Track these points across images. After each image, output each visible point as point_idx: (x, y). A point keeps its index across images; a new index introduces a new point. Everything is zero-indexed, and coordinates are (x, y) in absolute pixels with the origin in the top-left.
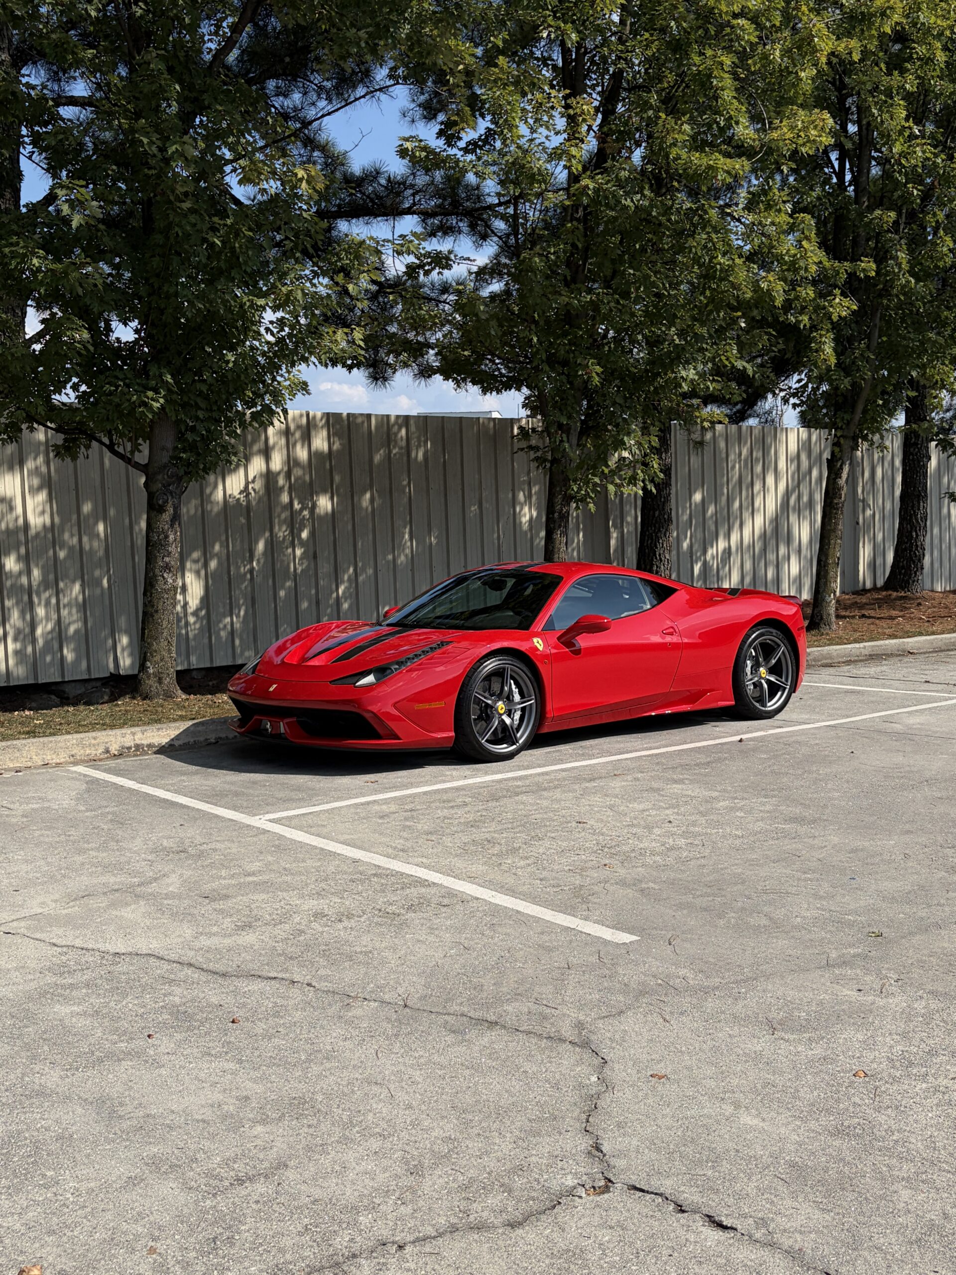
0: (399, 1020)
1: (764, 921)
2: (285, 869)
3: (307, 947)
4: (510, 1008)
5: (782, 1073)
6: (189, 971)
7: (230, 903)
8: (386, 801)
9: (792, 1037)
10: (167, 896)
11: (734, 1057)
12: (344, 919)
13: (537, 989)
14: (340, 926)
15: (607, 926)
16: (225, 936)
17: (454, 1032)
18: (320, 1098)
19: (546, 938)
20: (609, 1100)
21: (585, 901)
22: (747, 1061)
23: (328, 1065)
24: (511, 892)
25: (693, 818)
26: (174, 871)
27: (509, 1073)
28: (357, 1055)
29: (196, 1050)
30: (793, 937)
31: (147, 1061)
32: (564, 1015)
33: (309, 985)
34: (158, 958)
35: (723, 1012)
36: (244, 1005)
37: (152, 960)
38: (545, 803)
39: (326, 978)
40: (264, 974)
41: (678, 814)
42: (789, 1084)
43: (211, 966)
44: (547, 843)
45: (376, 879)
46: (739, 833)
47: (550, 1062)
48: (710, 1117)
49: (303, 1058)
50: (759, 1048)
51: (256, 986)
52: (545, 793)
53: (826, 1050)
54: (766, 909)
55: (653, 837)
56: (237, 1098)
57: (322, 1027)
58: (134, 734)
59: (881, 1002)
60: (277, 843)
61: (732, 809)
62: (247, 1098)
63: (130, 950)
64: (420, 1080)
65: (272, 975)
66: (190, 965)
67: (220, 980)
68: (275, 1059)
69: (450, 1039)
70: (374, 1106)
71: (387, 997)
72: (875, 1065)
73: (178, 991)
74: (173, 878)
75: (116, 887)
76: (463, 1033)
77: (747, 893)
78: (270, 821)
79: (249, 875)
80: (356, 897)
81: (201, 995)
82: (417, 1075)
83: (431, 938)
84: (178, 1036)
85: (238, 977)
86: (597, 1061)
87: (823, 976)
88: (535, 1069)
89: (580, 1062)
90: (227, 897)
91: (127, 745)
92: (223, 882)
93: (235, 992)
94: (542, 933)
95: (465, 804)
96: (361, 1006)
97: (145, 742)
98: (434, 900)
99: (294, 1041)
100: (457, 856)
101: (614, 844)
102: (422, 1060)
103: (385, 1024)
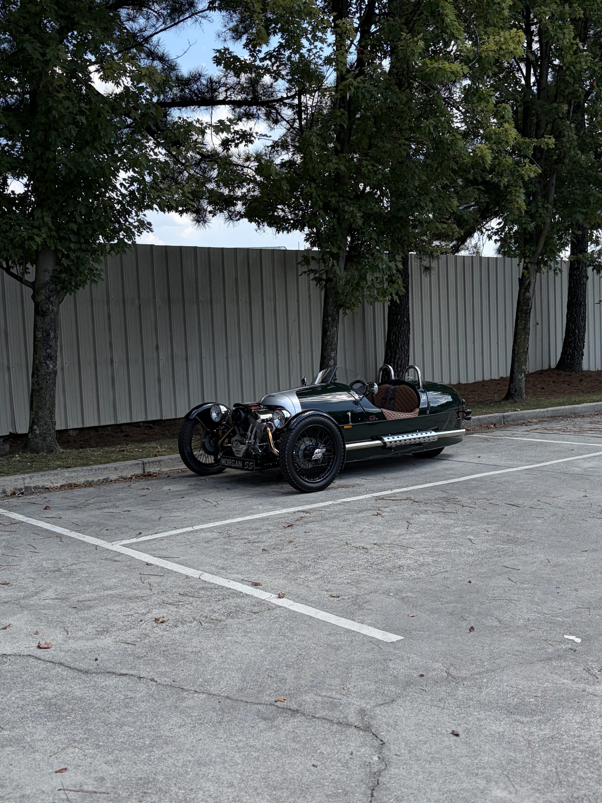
0: (222, 710)
1: (496, 623)
2: (134, 584)
3: (151, 648)
4: (307, 698)
5: (521, 751)
6: (59, 669)
7: (92, 612)
8: (211, 530)
9: (525, 720)
10: (44, 607)
11: (482, 737)
12: (179, 624)
13: (328, 681)
14: (177, 630)
15: (379, 628)
16: (88, 640)
17: (265, 719)
18: (160, 778)
19: (332, 638)
20: (388, 777)
21: (361, 607)
22: (493, 741)
23: (167, 749)
24: (305, 601)
25: (436, 540)
26: (50, 587)
27: (308, 754)
28: (190, 740)
29: (63, 737)
30: (518, 635)
31: (24, 747)
32: (349, 704)
33: (152, 680)
34: (36, 658)
35: (471, 699)
36: (102, 697)
37: (32, 660)
38: (327, 530)
39: (163, 674)
40: (118, 671)
41: (425, 538)
42: (528, 760)
43: (77, 665)
44: (330, 561)
45: (203, 592)
46: (471, 552)
47: (341, 744)
48: (468, 791)
49: (147, 742)
50: (501, 730)
51: (111, 681)
52: (328, 523)
53: (553, 730)
54: (496, 613)
55: (408, 556)
56: (96, 779)
57: (162, 716)
58: (24, 479)
59: (590, 689)
60: (128, 563)
61: (464, 533)
62: (103, 779)
63: (15, 651)
64: (239, 761)
65: (123, 672)
66: (61, 664)
67: (83, 677)
68: (125, 743)
69: (262, 725)
70: (204, 785)
71: (212, 690)
72: (591, 743)
73: (51, 686)
74: (50, 593)
75: (6, 600)
76: (273, 719)
77: (481, 600)
78: (124, 546)
79: (107, 589)
80: (189, 606)
81: (69, 689)
82: (238, 757)
83: (246, 640)
84: (50, 725)
85: (97, 673)
86: (377, 743)
87: (544, 668)
88: (329, 750)
89: (363, 745)
90: (90, 607)
91: (19, 487)
92: (88, 595)
93: (95, 687)
94: (330, 634)
95: (269, 531)
96: (193, 698)
97: (32, 485)
98: (248, 609)
99: (140, 728)
100: (263, 572)
101: (379, 562)
102: (240, 744)
103: (211, 713)
